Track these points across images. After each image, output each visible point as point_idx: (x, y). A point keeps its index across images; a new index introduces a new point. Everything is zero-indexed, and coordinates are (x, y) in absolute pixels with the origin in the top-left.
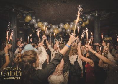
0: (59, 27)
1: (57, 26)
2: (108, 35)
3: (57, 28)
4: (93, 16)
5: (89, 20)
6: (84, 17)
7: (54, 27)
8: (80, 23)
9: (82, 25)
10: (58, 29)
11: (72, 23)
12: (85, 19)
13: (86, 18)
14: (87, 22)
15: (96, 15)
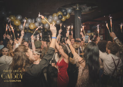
0: (36, 22)
1: (33, 20)
2: (90, 31)
3: (34, 22)
4: (74, 10)
5: (70, 14)
6: (64, 11)
7: (29, 21)
8: (60, 17)
9: (62, 20)
10: (35, 24)
11: (51, 17)
12: (65, 13)
13: (66, 11)
14: (67, 16)
15: (77, 8)
